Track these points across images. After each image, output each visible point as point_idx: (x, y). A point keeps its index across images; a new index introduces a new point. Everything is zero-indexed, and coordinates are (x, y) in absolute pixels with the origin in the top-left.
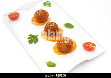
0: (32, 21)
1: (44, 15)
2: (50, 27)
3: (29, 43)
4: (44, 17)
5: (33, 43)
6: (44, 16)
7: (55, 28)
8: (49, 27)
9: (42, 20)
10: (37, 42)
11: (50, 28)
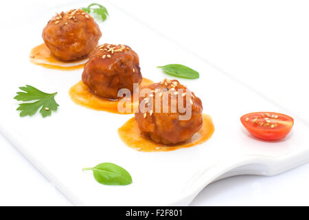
0: (34, 57)
1: (82, 27)
2: (109, 56)
3: (22, 115)
4: (81, 34)
5: (38, 115)
6: (82, 30)
7: (129, 60)
8: (104, 57)
9: (76, 44)
10: (53, 113)
11: (107, 58)
